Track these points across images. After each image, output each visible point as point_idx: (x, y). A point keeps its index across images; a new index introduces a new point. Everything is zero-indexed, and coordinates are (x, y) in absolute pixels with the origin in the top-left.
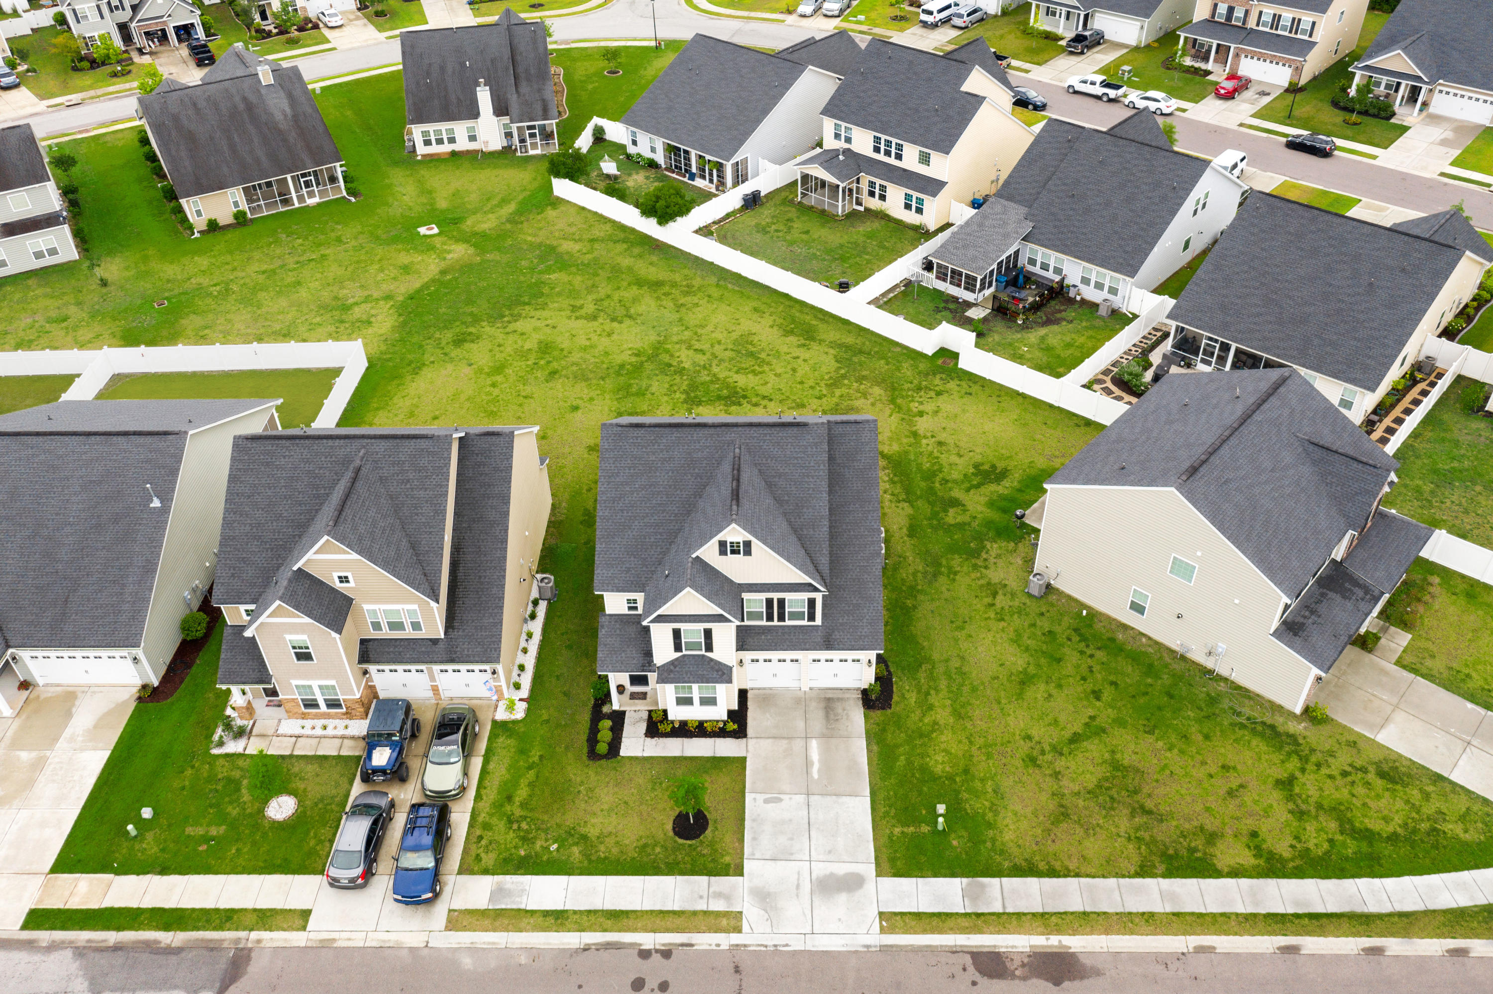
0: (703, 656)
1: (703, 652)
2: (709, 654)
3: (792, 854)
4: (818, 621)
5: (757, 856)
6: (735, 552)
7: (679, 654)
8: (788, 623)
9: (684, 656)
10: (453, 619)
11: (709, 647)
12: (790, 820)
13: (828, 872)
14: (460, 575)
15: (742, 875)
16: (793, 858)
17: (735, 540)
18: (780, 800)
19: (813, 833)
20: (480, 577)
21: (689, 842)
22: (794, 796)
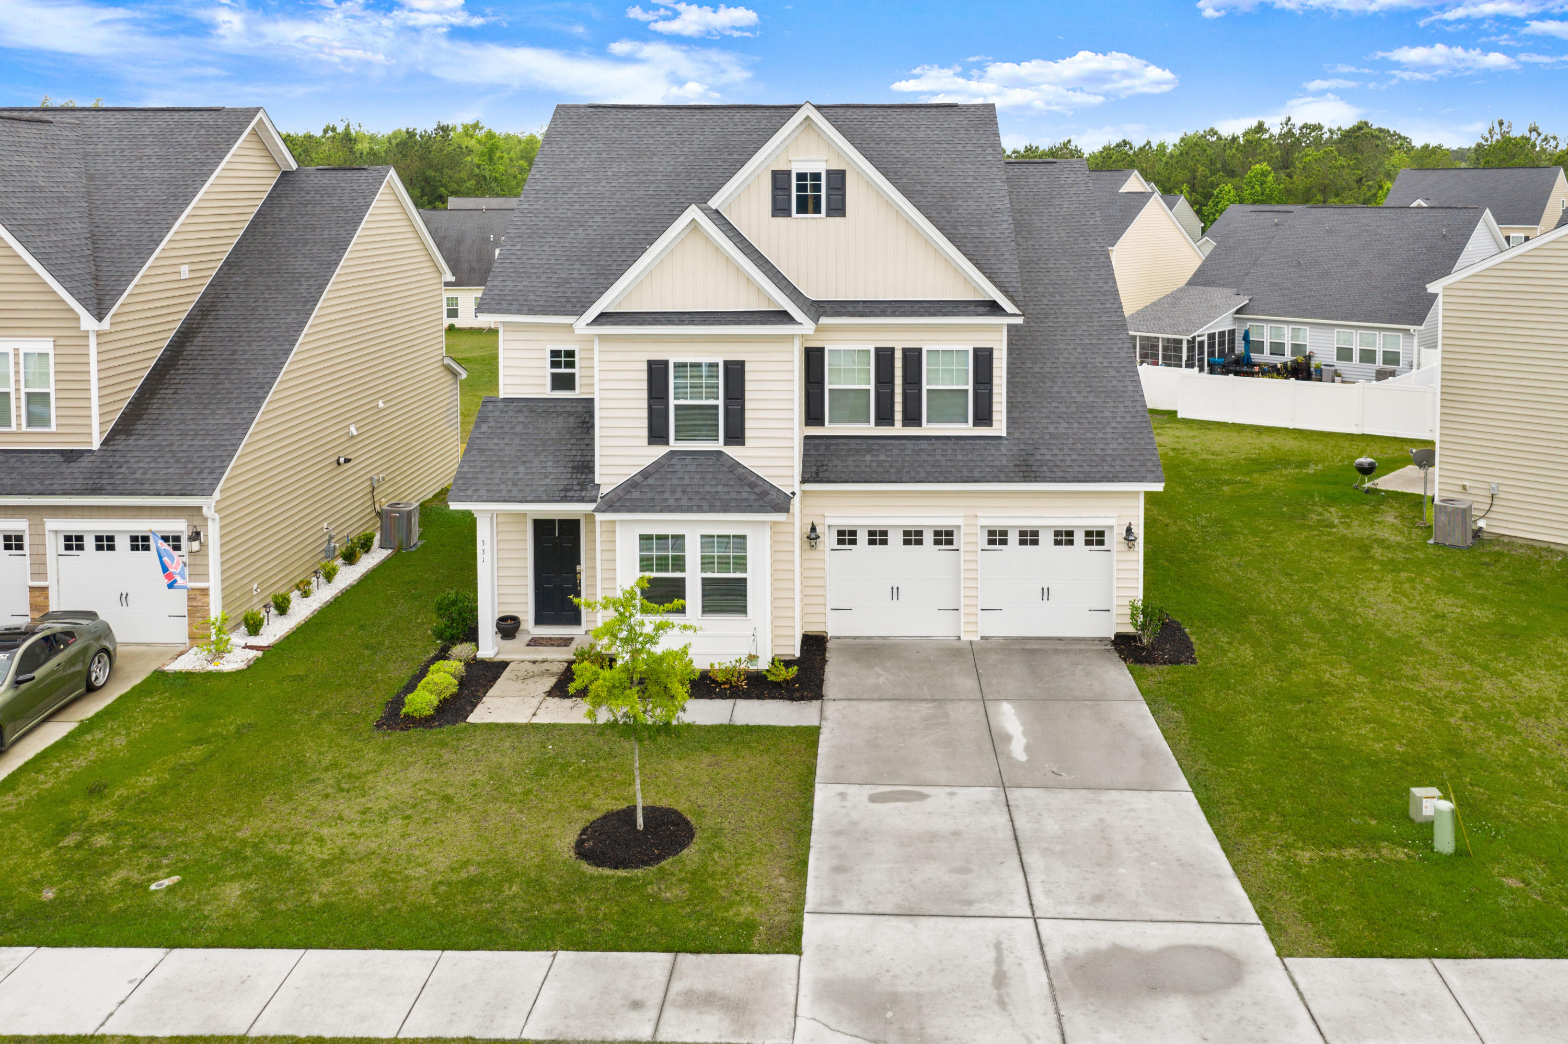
0: (720, 453)
1: (718, 445)
2: (733, 452)
3: (970, 903)
4: (999, 427)
5: (850, 904)
6: (808, 205)
7: (660, 451)
8: (928, 429)
9: (673, 453)
10: (139, 417)
11: (736, 435)
12: (956, 834)
13: (1103, 945)
14: (191, 349)
15: (796, 949)
16: (974, 910)
17: (809, 168)
18: (923, 797)
19: (1028, 859)
20: (234, 352)
21: (621, 873)
22: (960, 790)
